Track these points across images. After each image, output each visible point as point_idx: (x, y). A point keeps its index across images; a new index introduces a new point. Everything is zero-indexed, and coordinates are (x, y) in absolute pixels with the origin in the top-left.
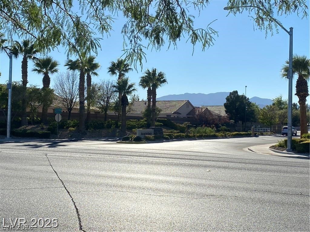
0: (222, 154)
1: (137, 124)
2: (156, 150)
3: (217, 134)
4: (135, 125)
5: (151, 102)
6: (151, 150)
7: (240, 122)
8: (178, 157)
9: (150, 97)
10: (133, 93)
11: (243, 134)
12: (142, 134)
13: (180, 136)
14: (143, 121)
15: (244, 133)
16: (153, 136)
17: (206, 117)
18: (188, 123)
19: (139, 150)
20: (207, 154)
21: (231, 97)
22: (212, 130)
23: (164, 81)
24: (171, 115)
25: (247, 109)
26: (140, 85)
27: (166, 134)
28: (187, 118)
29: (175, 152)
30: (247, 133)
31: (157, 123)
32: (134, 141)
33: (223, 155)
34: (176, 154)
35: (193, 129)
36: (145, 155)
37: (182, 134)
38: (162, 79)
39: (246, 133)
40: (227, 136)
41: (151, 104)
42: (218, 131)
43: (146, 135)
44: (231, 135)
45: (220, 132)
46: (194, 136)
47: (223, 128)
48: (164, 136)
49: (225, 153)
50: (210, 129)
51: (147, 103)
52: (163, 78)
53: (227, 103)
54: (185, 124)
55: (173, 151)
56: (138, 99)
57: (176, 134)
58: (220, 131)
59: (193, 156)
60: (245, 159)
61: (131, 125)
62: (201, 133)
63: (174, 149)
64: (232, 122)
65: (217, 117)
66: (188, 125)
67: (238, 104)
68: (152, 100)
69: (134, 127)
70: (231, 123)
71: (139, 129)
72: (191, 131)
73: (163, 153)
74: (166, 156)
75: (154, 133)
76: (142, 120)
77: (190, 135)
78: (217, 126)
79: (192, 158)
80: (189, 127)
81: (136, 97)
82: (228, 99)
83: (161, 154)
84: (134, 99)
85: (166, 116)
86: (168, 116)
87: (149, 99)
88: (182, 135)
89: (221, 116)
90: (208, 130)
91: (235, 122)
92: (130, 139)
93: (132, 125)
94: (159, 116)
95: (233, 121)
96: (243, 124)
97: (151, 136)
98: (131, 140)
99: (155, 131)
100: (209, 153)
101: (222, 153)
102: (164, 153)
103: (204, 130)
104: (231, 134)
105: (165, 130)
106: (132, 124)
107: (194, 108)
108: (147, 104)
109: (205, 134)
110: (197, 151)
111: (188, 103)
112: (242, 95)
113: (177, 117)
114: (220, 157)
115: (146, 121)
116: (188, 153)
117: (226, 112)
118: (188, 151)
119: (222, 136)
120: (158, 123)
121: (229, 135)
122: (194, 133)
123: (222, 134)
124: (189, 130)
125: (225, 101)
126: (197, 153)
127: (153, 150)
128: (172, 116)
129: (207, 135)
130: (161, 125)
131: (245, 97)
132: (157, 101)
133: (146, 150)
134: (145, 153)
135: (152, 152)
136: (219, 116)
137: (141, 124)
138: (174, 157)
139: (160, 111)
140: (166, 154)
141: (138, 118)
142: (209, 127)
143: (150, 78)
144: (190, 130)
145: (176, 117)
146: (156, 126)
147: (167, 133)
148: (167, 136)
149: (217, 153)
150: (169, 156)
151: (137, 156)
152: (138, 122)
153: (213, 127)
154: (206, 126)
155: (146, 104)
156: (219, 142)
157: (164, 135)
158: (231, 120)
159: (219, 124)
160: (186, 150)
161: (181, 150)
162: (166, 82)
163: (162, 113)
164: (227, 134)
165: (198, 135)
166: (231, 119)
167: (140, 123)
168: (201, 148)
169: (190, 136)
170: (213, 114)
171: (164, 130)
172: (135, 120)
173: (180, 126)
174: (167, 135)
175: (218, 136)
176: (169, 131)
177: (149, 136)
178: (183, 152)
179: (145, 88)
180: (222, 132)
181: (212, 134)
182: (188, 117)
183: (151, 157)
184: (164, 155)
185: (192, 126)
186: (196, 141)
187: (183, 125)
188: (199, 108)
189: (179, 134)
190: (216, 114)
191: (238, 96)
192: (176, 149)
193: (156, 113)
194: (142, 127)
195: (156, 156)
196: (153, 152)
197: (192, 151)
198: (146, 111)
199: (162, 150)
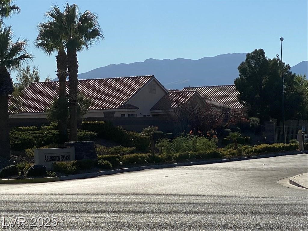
0: (232, 197)
1: (34, 137)
2: (81, 194)
3: (221, 150)
4: (31, 138)
5: (67, 84)
6: (70, 196)
7: (271, 121)
8: (131, 208)
9: (62, 71)
10: (23, 65)
11: (280, 148)
12: (47, 159)
13: (135, 159)
14: (49, 130)
15: (282, 145)
16: (74, 162)
17: (196, 112)
18: (154, 129)
19: (42, 197)
20: (198, 198)
21: (250, 65)
22: (210, 143)
23: (95, 33)
24: (114, 113)
25: (285, 92)
26: (39, 45)
27: (103, 156)
28: (151, 116)
29: (124, 197)
30: (288, 145)
31: (82, 133)
32: (28, 177)
33: (233, 198)
34: (125, 203)
35: (164, 142)
36: (53, 209)
37: (140, 155)
38: (90, 28)
39: (286, 145)
40: (243, 153)
41: (67, 88)
42: (223, 144)
43: (57, 162)
44: (252, 151)
45: (228, 146)
46: (169, 158)
47: (234, 136)
48: (100, 162)
49: (238, 194)
50: (205, 140)
51: (58, 86)
52: (91, 25)
53: (241, 78)
54: (148, 132)
55: (119, 194)
56: (37, 78)
57: (126, 157)
58: (228, 144)
59: (165, 203)
60: (282, 205)
61: (20, 140)
62: (185, 150)
63: (122, 191)
64: (253, 121)
65: (219, 112)
66: (154, 134)
67: (265, 80)
68: (67, 80)
69: (29, 144)
70: (252, 125)
71: (42, 148)
72: (161, 146)
73: (96, 200)
74: (104, 207)
75: (76, 156)
76: (48, 127)
77: (160, 156)
78: (221, 133)
79: (162, 210)
80: (156, 138)
81: (31, 72)
82: (242, 69)
83: (92, 203)
84: (27, 78)
85: (103, 116)
86: (109, 114)
87: (61, 77)
88: (141, 157)
89: (230, 109)
90: (201, 142)
91: (261, 122)
92: (20, 173)
93: (24, 139)
94: (86, 116)
95: (257, 119)
96: (278, 124)
97: (70, 164)
98: (22, 174)
99: (76, 150)
100: (203, 196)
101: (231, 195)
102: (99, 201)
103: (191, 143)
104: (253, 148)
105: (102, 147)
106: (24, 136)
107: (166, 93)
108: (58, 89)
109: (194, 151)
110: (174, 192)
111: (153, 83)
112: (274, 59)
113: (129, 115)
114: (227, 204)
115: (55, 128)
116: (155, 197)
117: (241, 99)
118: (154, 193)
119: (231, 156)
120: (84, 131)
121: (248, 153)
122: (168, 151)
123: (231, 150)
124: (157, 146)
125: (237, 75)
126: (174, 197)
127: (74, 196)
128: (116, 115)
129: (197, 153)
130: (92, 137)
131: (282, 64)
132: (81, 81)
133: (57, 197)
134: (55, 203)
135: (71, 200)
136: (223, 110)
137: (45, 137)
138: (121, 210)
139: (87, 104)
140: (103, 203)
141: (39, 123)
142: (201, 136)
143: (61, 27)
144: (160, 144)
145: (126, 116)
146: (81, 138)
147: (107, 153)
148: (105, 162)
149: (220, 194)
150: (111, 208)
151: (36, 211)
152: (37, 132)
153: (212, 135)
154: (195, 133)
155: (54, 88)
156: (225, 169)
157: (100, 159)
158: (253, 118)
159: (226, 128)
160: (150, 191)
161: (138, 192)
162: (98, 34)
163: (92, 107)
164: (244, 150)
165: (178, 155)
166: (251, 115)
167: (42, 133)
168: (181, 185)
169: (158, 158)
170: (211, 105)
171: (99, 148)
172: (31, 128)
173: (136, 137)
174: (104, 159)
175: (223, 155)
176: (111, 149)
177: (65, 163)
178: (143, 197)
179: (50, 51)
180: (232, 146)
181: (209, 151)
182: (154, 116)
183: (69, 212)
184: (99, 205)
185: (162, 136)
186: (174, 169)
187: (141, 135)
188: (177, 92)
189: (134, 155)
190: (219, 106)
191: (266, 62)
192: (129, 191)
193: (79, 109)
194: (48, 142)
195: (81, 209)
196: (73, 200)
197: (164, 193)
198: (55, 104)
199: (93, 194)
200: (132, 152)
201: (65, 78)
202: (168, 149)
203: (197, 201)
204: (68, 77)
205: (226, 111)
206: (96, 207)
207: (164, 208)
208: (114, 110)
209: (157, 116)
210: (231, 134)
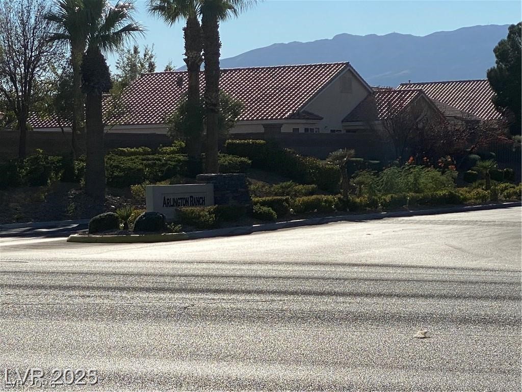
0: (479, 270)
1: (146, 166)
2: (223, 263)
3: (462, 191)
4: (141, 167)
5: (202, 77)
6: (205, 266)
8: (307, 286)
9: (194, 53)
10: (128, 42)
12: (166, 203)
13: (316, 204)
14: (170, 154)
16: (212, 208)
17: (420, 126)
18: (348, 154)
19: (158, 266)
20: (421, 271)
21: (514, 46)
22: (443, 178)
24: (281, 125)
26: (155, 9)
27: (260, 199)
28: (343, 132)
29: (296, 268)
31: (226, 159)
32: (135, 232)
33: (482, 273)
34: (298, 278)
35: (365, 177)
36: (177, 286)
37: (324, 197)
40: (501, 197)
41: (202, 85)
42: (466, 180)
43: (184, 209)
44: (515, 193)
45: (474, 184)
46: (373, 204)
47: (485, 168)
48: (256, 208)
49: (490, 265)
50: (436, 173)
51: (186, 79)
53: (499, 68)
54: (337, 158)
55: (287, 263)
56: (152, 66)
57: (299, 200)
58: (475, 181)
59: (366, 280)
61: (122, 170)
62: (400, 190)
63: (292, 258)
64: (519, 142)
65: (460, 125)
66: (348, 162)
68: (202, 69)
69: (136, 177)
70: (517, 148)
71: (158, 184)
72: (360, 183)
73: (249, 273)
74: (261, 285)
75: (215, 198)
76: (168, 149)
77: (358, 200)
78: (463, 162)
79: (360, 290)
80: (350, 169)
81: (141, 55)
82: (501, 53)
83: (241, 277)
84: (135, 65)
85: (262, 130)
86: (272, 128)
87: (192, 63)
88: (326, 201)
89: (478, 122)
90: (428, 177)
92: (122, 225)
93: (130, 169)
94: (233, 131)
97: (205, 211)
98: (126, 227)
99: (216, 189)
100: (430, 268)
101: (478, 266)
102: (253, 274)
103: (411, 178)
105: (260, 183)
106: (129, 164)
107: (370, 93)
108: (185, 85)
109: (416, 192)
110: (381, 261)
111: (348, 74)
113: (306, 130)
114: (471, 283)
115: (181, 151)
116: (348, 269)
117: (498, 103)
118: (347, 262)
119: (480, 201)
120: (230, 157)
121: (509, 196)
122: (372, 191)
123: (480, 190)
124: (352, 182)
125: (492, 62)
126: (380, 270)
127: (212, 266)
128: (283, 130)
129: (421, 196)
130: (243, 167)
132: (225, 71)
133: (184, 266)
134: (180, 276)
135: (206, 272)
136: (467, 122)
137: (163, 165)
138: (291, 289)
139: (235, 110)
140: (260, 277)
141: (153, 141)
142: (428, 166)
144: (357, 179)
145: (302, 131)
146: (224, 169)
147: (268, 194)
148: (265, 209)
149: (458, 265)
150: (272, 285)
151: (148, 290)
152: (151, 157)
153: (447, 165)
154: (418, 162)
155: (180, 82)
156: (469, 222)
157: (256, 203)
158: (517, 137)
159: (471, 153)
160: (340, 258)
161: (320, 260)
163: (244, 116)
164: (502, 191)
165: (388, 198)
167: (159, 160)
168: (394, 249)
169: (355, 203)
170: (447, 113)
171: (255, 185)
172: (140, 150)
173: (317, 168)
174: (264, 204)
175: (465, 199)
176: (276, 187)
177: (196, 209)
178: (327, 268)
179: (173, 20)
180: (482, 184)
181: (441, 193)
182: (348, 131)
183: (202, 291)
184: (253, 282)
185: (363, 166)
186: (381, 221)
187: (327, 163)
188: (389, 91)
189: (314, 197)
190: (459, 115)
192: (304, 259)
193: (223, 119)
194: (168, 174)
195: (223, 287)
196: (211, 272)
197: (363, 261)
198: (182, 110)
199: (245, 263)
200: (311, 193)
201: (199, 67)
202: (371, 188)
203: (420, 277)
204: (203, 64)
205: (472, 124)
206: (249, 284)
207: (363, 287)
208: (281, 121)
209: (354, 131)
210: (479, 163)
